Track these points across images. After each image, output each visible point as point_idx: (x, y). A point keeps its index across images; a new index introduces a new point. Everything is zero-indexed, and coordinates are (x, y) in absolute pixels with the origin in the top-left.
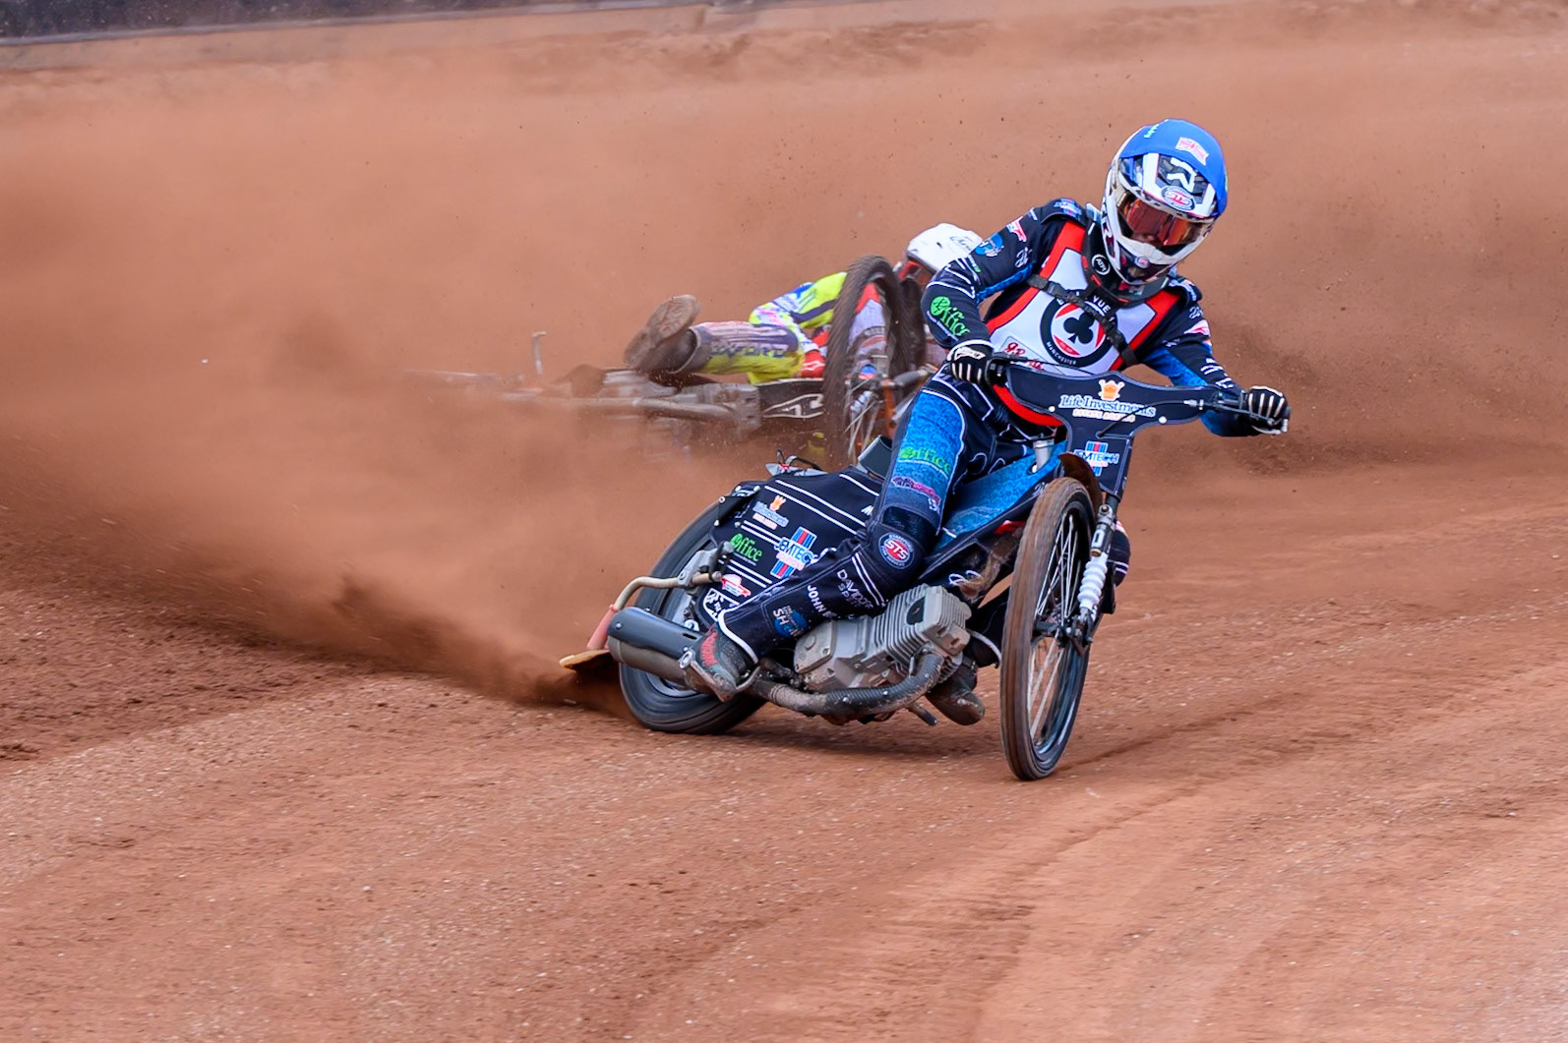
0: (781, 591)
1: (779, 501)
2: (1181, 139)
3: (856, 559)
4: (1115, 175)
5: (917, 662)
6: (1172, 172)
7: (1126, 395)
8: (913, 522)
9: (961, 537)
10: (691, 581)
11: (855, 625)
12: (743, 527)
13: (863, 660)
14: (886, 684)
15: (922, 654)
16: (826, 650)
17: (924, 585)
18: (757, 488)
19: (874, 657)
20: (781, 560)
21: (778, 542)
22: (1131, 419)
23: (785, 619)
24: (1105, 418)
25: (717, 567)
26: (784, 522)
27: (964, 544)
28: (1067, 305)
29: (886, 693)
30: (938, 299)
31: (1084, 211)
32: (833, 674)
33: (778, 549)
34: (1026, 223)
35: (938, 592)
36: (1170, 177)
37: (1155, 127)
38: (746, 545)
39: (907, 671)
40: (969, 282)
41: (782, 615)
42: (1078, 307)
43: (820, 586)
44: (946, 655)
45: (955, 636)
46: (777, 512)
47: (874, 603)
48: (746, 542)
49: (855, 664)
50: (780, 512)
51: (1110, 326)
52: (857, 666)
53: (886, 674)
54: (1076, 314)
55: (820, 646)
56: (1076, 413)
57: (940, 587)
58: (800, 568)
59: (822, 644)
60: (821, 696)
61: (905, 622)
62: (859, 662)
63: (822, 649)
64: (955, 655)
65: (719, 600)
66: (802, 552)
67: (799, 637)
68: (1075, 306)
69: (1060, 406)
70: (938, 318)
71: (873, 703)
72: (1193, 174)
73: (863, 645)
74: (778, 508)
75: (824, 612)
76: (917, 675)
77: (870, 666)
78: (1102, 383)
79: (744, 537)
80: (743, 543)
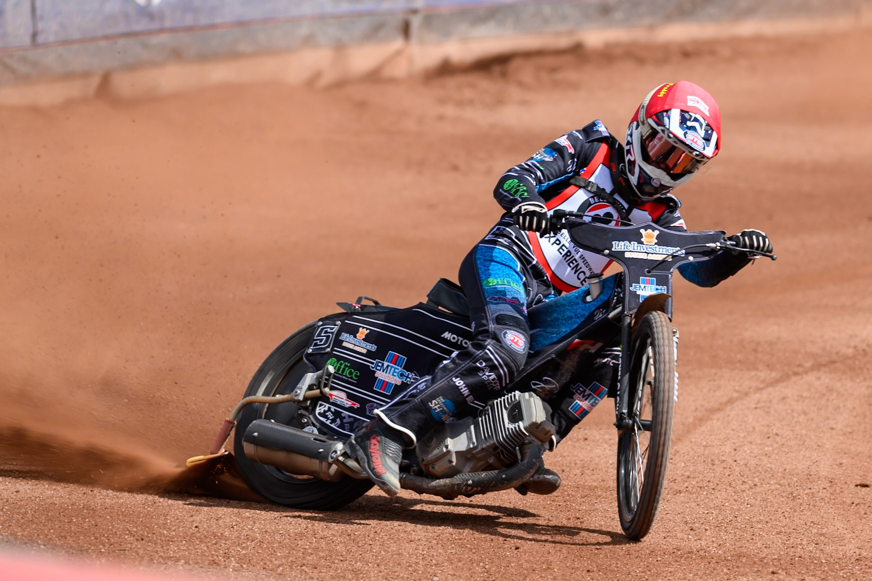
1: (363, 332)
5: (521, 450)
7: (662, 241)
10: (305, 397)
12: (334, 352)
15: (524, 444)
16: (447, 446)
17: (517, 391)
18: (338, 323)
19: (484, 448)
20: (379, 377)
21: (373, 363)
23: (440, 408)
24: (649, 258)
25: (325, 386)
26: (373, 348)
27: (543, 358)
29: (504, 476)
32: (452, 464)
33: (374, 369)
35: (529, 396)
38: (343, 367)
39: (515, 459)
44: (541, 444)
45: (547, 429)
46: (364, 340)
48: (341, 364)
49: (468, 455)
50: (367, 339)
52: (470, 456)
56: (627, 255)
57: (528, 392)
58: (399, 383)
61: (507, 419)
62: (471, 453)
65: (329, 410)
66: (397, 371)
69: (613, 249)
70: (507, 191)
74: (364, 337)
76: (526, 461)
77: (479, 456)
78: (642, 231)
79: (338, 362)
80: (338, 365)
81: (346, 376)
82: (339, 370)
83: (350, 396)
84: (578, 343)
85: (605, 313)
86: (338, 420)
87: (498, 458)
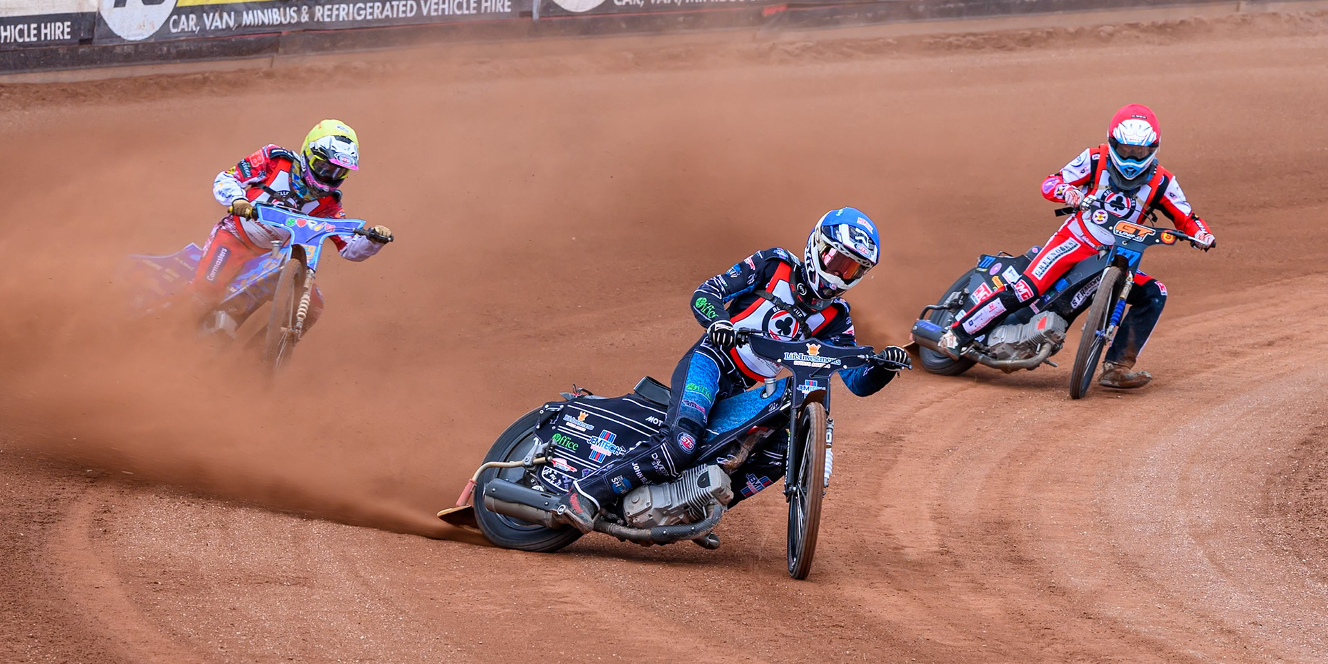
1: (583, 415)
2: (859, 218)
3: (664, 446)
4: (818, 236)
5: (707, 509)
7: (823, 353)
8: (695, 426)
9: (722, 435)
10: (532, 463)
12: (559, 429)
13: (669, 509)
15: (709, 505)
16: (648, 504)
17: (705, 464)
18: (562, 406)
19: (678, 507)
20: (594, 449)
21: (589, 439)
22: (828, 366)
23: (619, 484)
24: (813, 366)
25: (550, 454)
26: (591, 427)
27: (726, 441)
29: (693, 528)
30: (700, 299)
32: (651, 518)
33: (590, 443)
34: (756, 259)
35: (714, 468)
40: (718, 291)
41: (617, 481)
43: (640, 463)
44: (722, 506)
45: (728, 494)
46: (584, 421)
47: (670, 473)
48: (564, 439)
49: (663, 512)
50: (587, 421)
52: (665, 512)
55: (642, 501)
56: (796, 363)
57: (715, 465)
58: (609, 455)
59: (643, 499)
60: (646, 530)
61: (699, 485)
62: (666, 510)
63: (644, 502)
66: (608, 445)
67: (626, 495)
69: (785, 359)
70: (699, 309)
71: (684, 534)
73: (670, 500)
74: (584, 419)
76: (710, 518)
77: (673, 512)
78: (808, 345)
79: (562, 436)
80: (562, 439)
81: (567, 447)
82: (562, 442)
83: (569, 463)
84: (755, 429)
85: (778, 406)
86: (560, 480)
87: (687, 514)
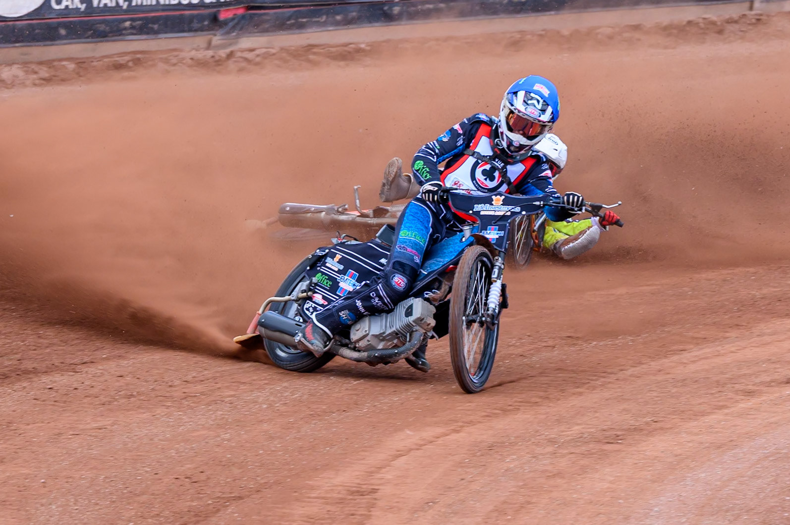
0: (343, 302)
1: (338, 257)
2: (536, 84)
3: (379, 286)
4: (505, 102)
5: (410, 335)
6: (531, 100)
7: (506, 202)
8: (407, 268)
9: (429, 274)
10: (298, 297)
11: (379, 318)
12: (321, 270)
13: (384, 335)
14: (396, 346)
15: (413, 331)
16: (366, 331)
17: (412, 298)
18: (327, 251)
19: (390, 333)
20: (341, 286)
21: (339, 277)
22: (509, 214)
23: (346, 316)
24: (496, 214)
25: (310, 290)
26: (341, 267)
27: (430, 278)
28: (483, 163)
29: (396, 351)
30: (418, 162)
31: (491, 119)
32: (370, 342)
33: (339, 281)
34: (462, 125)
35: (419, 301)
36: (530, 102)
37: (524, 79)
38: (324, 279)
39: (406, 339)
40: (433, 154)
41: (344, 314)
42: (488, 164)
43: (362, 300)
44: (424, 331)
45: (428, 322)
46: (338, 262)
47: (388, 307)
48: (323, 277)
49: (380, 337)
50: (339, 262)
51: (504, 174)
52: (381, 338)
53: (395, 341)
54: (488, 167)
55: (363, 329)
56: (482, 213)
57: (420, 298)
58: (351, 290)
59: (364, 328)
60: (365, 353)
61: (404, 316)
62: (382, 336)
63: (364, 331)
64: (429, 331)
65: (311, 306)
66: (351, 282)
67: (352, 325)
68: (486, 163)
69: (474, 210)
71: (390, 356)
72: (541, 101)
73: (384, 328)
74: (338, 260)
75: (364, 312)
76: (411, 342)
77: (388, 338)
79: (322, 275)
80: (322, 278)
81: (324, 285)
82: (321, 281)
83: (324, 298)
84: (452, 268)
